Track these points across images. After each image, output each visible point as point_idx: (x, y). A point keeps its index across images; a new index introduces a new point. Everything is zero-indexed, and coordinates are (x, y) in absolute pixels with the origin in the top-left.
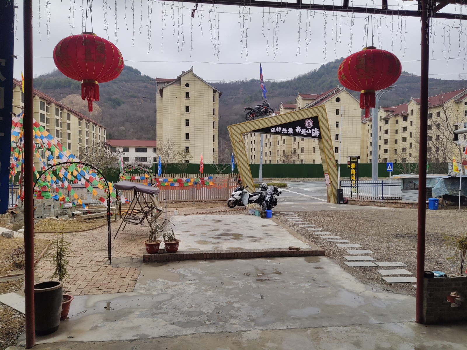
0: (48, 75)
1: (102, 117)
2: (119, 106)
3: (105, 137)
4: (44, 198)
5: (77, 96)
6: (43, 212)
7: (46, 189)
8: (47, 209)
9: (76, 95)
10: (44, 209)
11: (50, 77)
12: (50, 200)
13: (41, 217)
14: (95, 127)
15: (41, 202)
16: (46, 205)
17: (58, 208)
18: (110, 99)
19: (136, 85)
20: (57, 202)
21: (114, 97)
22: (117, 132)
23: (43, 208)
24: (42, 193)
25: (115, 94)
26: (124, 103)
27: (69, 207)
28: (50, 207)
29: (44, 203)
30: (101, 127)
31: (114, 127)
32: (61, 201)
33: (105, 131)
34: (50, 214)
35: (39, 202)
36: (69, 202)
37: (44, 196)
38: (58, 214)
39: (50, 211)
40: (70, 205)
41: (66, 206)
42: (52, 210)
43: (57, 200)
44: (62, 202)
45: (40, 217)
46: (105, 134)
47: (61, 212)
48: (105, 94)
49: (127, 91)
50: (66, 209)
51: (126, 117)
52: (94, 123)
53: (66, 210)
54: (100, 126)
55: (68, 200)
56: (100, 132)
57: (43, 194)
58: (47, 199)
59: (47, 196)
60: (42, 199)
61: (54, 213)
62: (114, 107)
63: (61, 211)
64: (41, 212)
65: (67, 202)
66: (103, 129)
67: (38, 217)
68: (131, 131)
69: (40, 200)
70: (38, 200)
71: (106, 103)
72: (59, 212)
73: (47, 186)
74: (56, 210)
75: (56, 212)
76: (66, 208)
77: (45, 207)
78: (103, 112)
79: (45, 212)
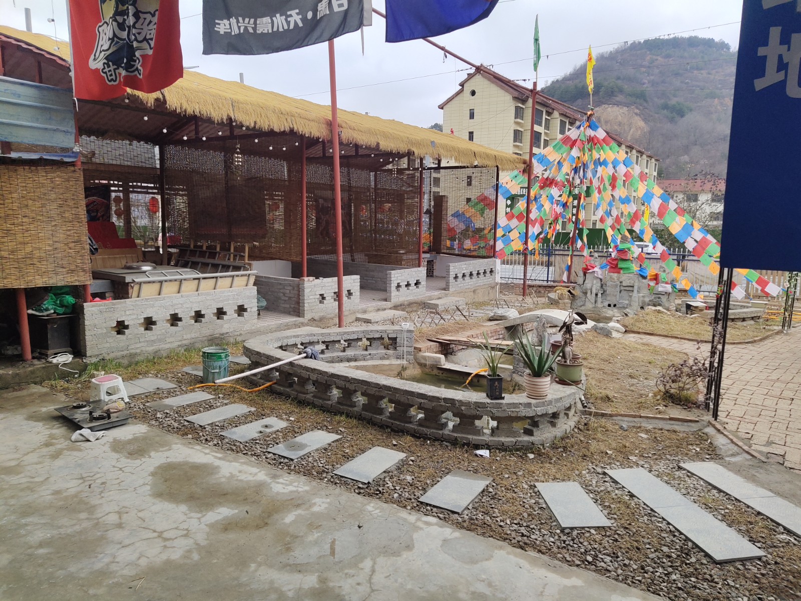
0: (565, 79)
1: (648, 141)
2: (682, 116)
3: (655, 176)
4: (622, 272)
5: (609, 109)
6: (618, 296)
7: (627, 255)
8: (625, 292)
9: (606, 106)
10: (620, 292)
11: (568, 82)
12: (631, 275)
13: (615, 306)
14: (640, 159)
15: (616, 279)
16: (624, 284)
17: (645, 292)
18: (665, 107)
19: (717, 72)
20: (644, 281)
21: (673, 101)
22: (674, 167)
23: (618, 289)
24: (619, 263)
25: (675, 96)
26: (691, 110)
27: (666, 293)
28: (631, 289)
29: (621, 280)
30: (650, 157)
31: (668, 156)
32: (651, 280)
33: (656, 164)
34: (630, 301)
35: (614, 279)
36: (667, 283)
37: (621, 269)
38: (644, 302)
39: (631, 296)
40: (669, 288)
41: (660, 289)
42: (635, 294)
43: (644, 278)
44: (652, 284)
45: (612, 306)
46: (655, 171)
47: (650, 301)
48: (658, 98)
49: (699, 86)
50: (660, 296)
51: (695, 136)
52: (639, 152)
53: (659, 298)
54: (648, 156)
55: (664, 279)
56: (647, 168)
57: (621, 265)
58: (627, 275)
59: (628, 269)
60: (619, 273)
61: (637, 300)
62: (672, 120)
63: (651, 299)
64: (616, 296)
65: (663, 282)
66: (653, 160)
67: (609, 305)
68: (702, 162)
69: (616, 275)
70: (612, 274)
71: (658, 113)
72: (647, 300)
73: (629, 250)
74: (641, 295)
75: (642, 299)
76: (660, 293)
77: (622, 288)
78: (651, 132)
79: (621, 297)
